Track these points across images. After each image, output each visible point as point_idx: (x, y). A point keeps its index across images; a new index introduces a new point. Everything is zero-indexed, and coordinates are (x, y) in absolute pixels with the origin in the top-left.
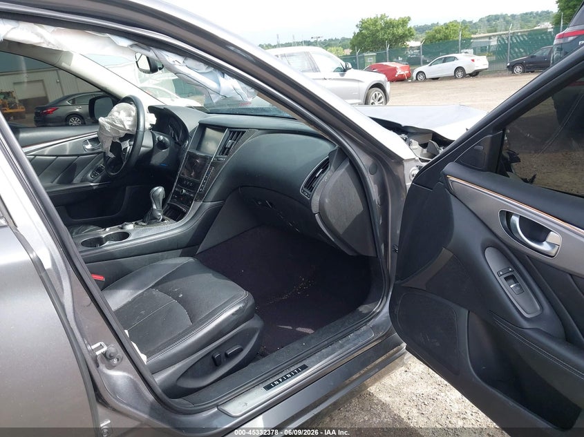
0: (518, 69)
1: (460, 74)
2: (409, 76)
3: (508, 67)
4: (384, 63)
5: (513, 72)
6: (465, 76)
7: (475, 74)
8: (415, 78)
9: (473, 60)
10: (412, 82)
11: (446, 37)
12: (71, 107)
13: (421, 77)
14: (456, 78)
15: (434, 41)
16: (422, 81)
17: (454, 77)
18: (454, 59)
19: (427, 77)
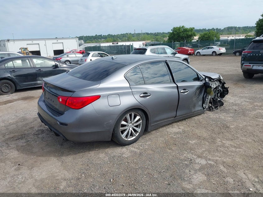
0: (238, 54)
1: (214, 54)
2: (193, 53)
3: (234, 53)
4: (184, 47)
5: (236, 55)
6: (216, 55)
7: (221, 54)
8: (196, 54)
9: (220, 49)
10: (195, 55)
11: (209, 37)
12: (67, 58)
13: (199, 54)
14: (213, 55)
15: (204, 38)
16: (198, 56)
17: (212, 55)
18: (212, 48)
19: (201, 54)
